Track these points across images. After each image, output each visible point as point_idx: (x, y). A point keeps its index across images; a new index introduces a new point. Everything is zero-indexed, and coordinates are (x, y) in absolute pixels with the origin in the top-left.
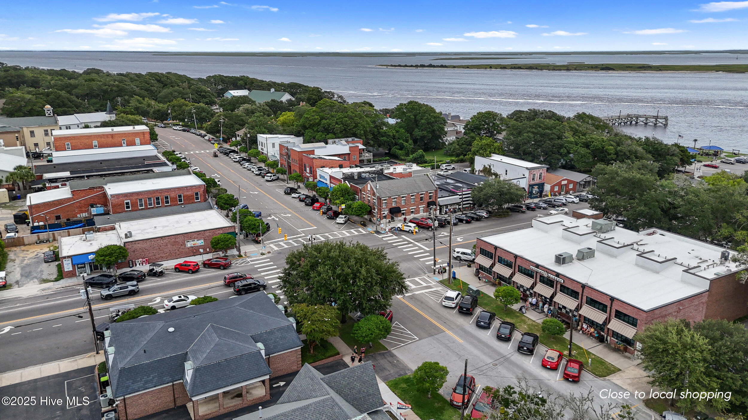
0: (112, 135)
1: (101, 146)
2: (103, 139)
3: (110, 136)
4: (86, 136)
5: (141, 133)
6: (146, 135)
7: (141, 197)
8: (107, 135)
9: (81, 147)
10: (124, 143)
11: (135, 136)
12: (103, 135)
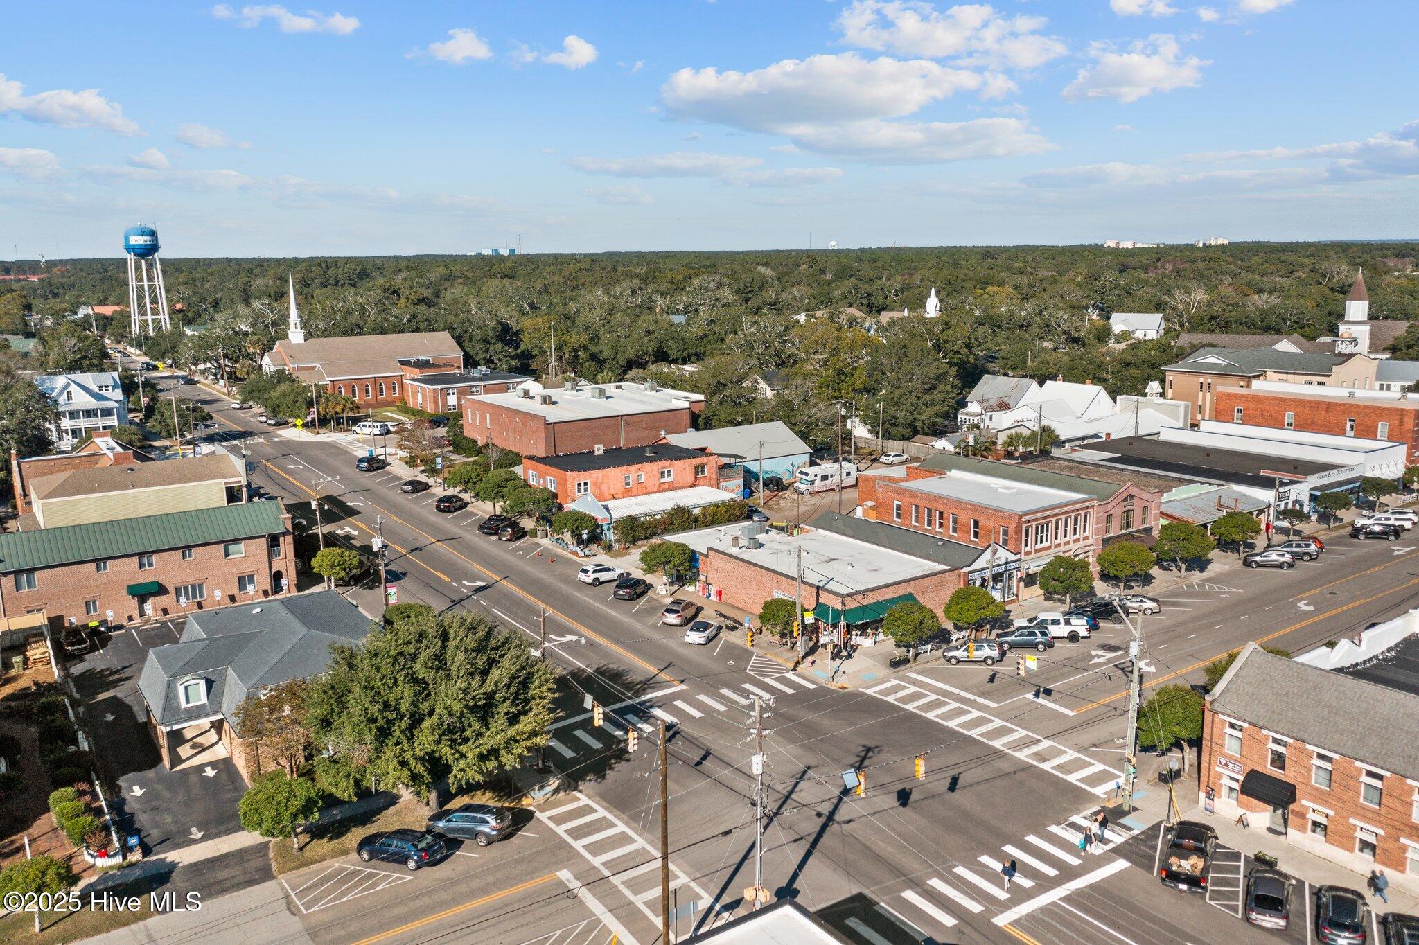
0: (1328, 404)
1: (1300, 426)
2: (1307, 411)
5: (1396, 410)
6: (1406, 419)
7: (917, 502)
8: (1318, 403)
9: (1261, 420)
10: (1352, 427)
11: (1381, 418)
12: (1310, 402)
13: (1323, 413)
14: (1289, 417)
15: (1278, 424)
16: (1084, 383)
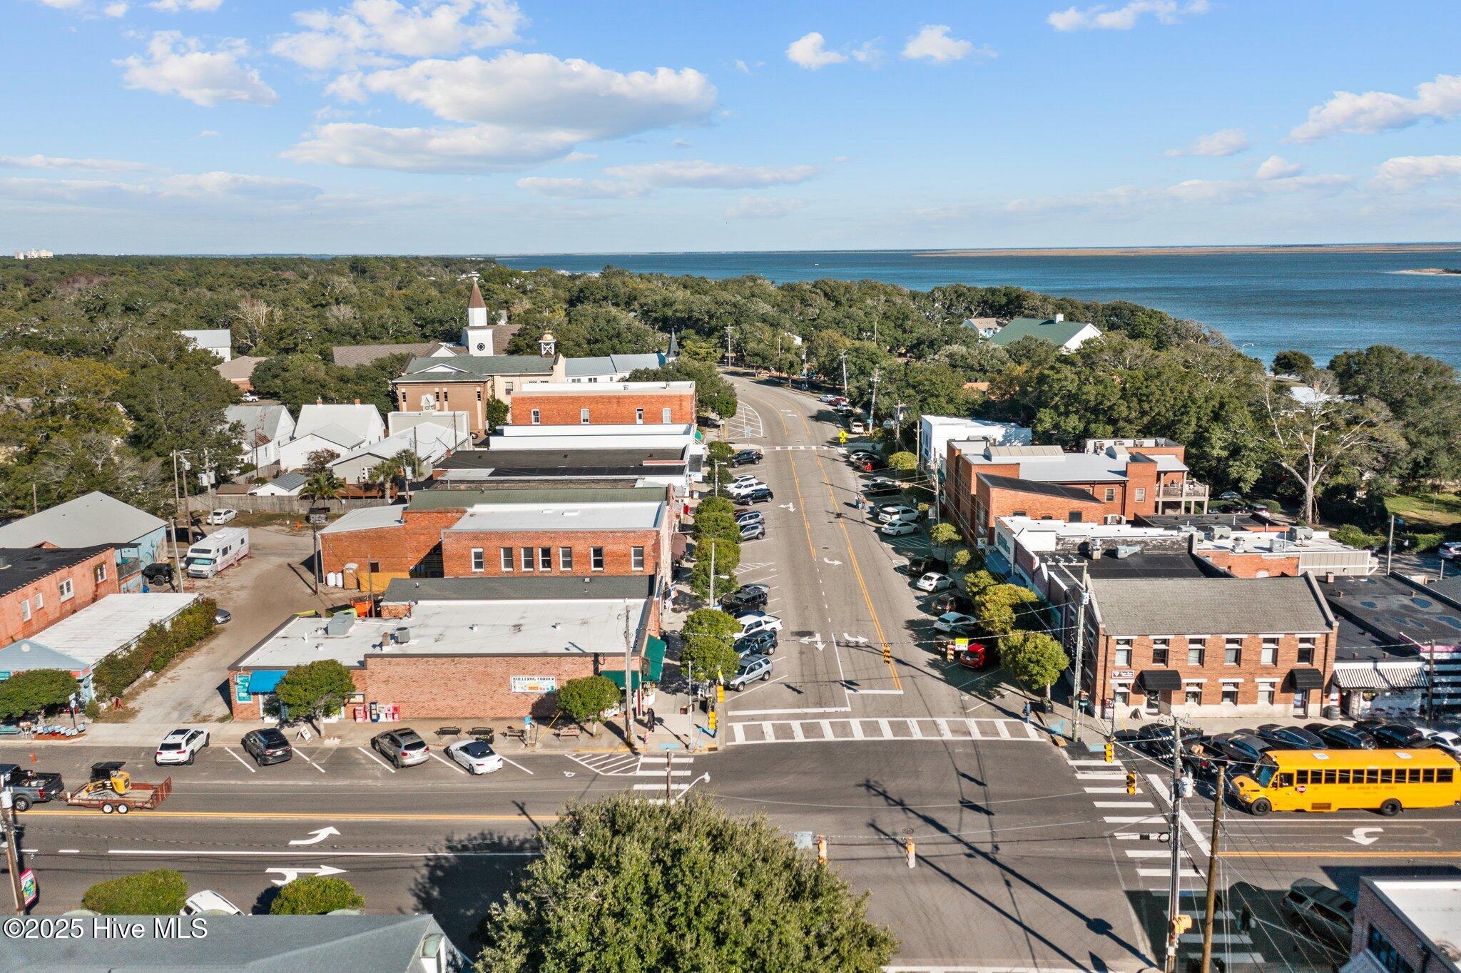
0: (619, 398)
1: (595, 420)
2: (600, 406)
3: (615, 401)
4: (571, 398)
5: (675, 396)
6: (684, 403)
7: (508, 544)
8: (609, 398)
9: (558, 419)
10: (640, 418)
11: (664, 404)
12: (602, 397)
13: (615, 406)
14: (584, 413)
15: (575, 421)
16: (354, 403)
